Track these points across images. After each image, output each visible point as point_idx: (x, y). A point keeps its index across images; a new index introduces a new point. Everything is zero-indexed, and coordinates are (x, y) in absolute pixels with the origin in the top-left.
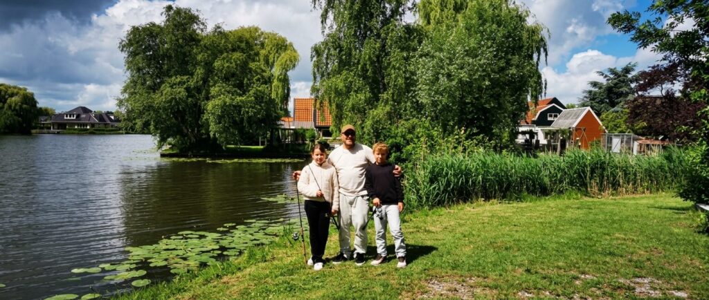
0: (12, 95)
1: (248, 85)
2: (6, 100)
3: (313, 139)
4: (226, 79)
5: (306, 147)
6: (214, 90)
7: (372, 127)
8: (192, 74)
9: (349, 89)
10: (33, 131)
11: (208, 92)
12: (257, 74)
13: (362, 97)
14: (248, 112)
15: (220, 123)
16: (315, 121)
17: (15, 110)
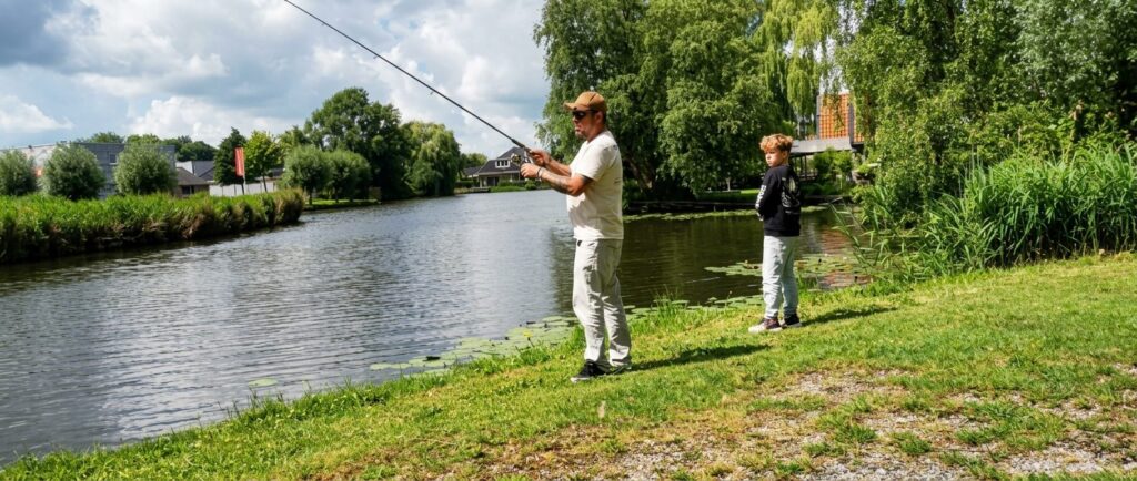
0: (427, 137)
1: (728, 80)
2: (420, 145)
3: (847, 168)
4: (691, 73)
5: (836, 183)
6: (671, 94)
7: (928, 129)
8: (636, 71)
9: (885, 60)
10: (457, 190)
11: (664, 97)
12: (744, 56)
13: (911, 72)
14: (729, 128)
15: (684, 150)
16: (851, 135)
17: (432, 160)
